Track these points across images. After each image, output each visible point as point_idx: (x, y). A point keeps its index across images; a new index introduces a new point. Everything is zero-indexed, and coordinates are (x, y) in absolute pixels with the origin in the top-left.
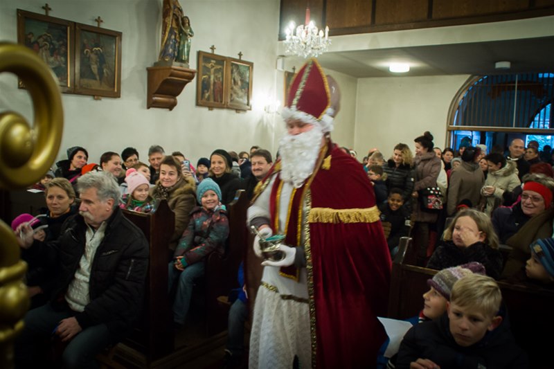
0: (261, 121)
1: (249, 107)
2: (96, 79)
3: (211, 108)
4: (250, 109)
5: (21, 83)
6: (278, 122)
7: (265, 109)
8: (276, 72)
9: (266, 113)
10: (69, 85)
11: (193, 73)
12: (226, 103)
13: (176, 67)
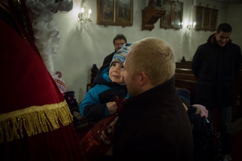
0: (186, 34)
1: (181, 27)
3: (166, 28)
4: (182, 28)
5: (98, 21)
6: (193, 34)
7: (188, 27)
8: (192, 6)
9: (188, 29)
10: (115, 21)
11: (165, 12)
12: (172, 26)
13: (159, 9)
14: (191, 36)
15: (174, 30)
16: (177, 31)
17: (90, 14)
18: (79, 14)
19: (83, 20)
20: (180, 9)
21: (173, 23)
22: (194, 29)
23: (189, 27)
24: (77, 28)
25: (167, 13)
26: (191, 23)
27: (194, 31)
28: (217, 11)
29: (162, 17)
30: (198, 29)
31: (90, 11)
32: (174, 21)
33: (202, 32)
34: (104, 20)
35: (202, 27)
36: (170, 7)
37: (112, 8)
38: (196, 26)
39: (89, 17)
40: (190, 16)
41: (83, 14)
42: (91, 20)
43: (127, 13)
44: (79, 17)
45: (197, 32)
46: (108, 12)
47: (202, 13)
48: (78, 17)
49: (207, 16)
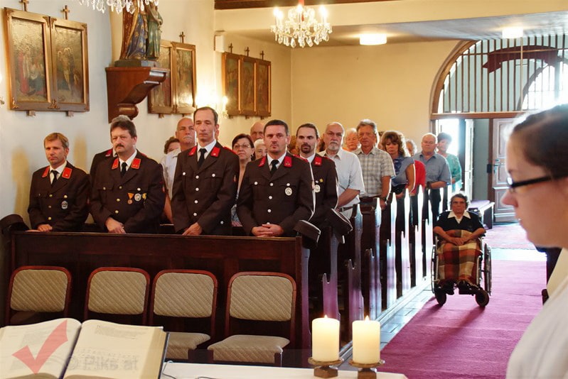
2: (68, 89)
5: (14, 103)
8: (214, 54)
10: (49, 100)
12: (175, 107)
27: (224, 118)
28: (268, 64)
30: (231, 113)
32: (179, 95)
33: (239, 121)
34: (25, 99)
35: (239, 108)
36: (166, 58)
37: (42, 67)
46: (33, 78)
47: (236, 71)
49: (248, 78)
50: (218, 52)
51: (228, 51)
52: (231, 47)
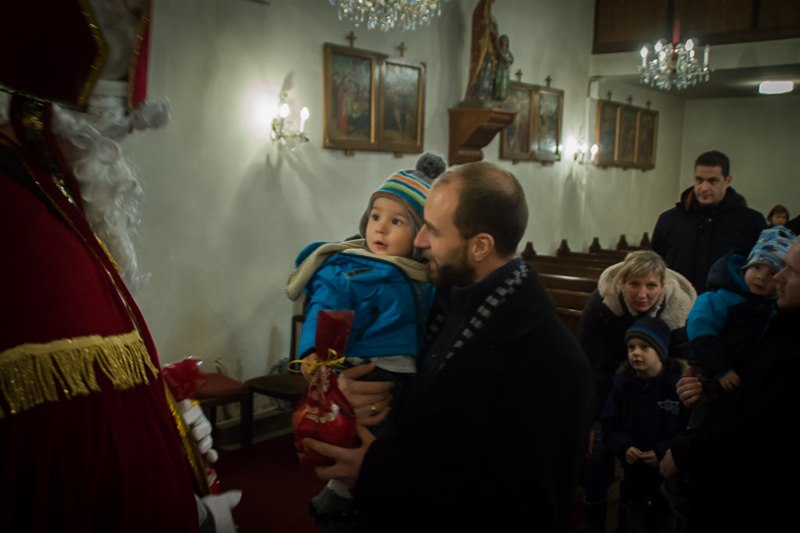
0: (570, 176)
1: (557, 157)
2: (398, 130)
3: (515, 161)
5: (327, 141)
6: (590, 176)
7: (575, 158)
8: (588, 101)
9: (577, 163)
10: (373, 140)
11: (512, 116)
12: (533, 153)
13: (496, 109)
14: (584, 181)
15: (539, 165)
16: (546, 169)
17: (307, 122)
18: (275, 120)
19: (285, 137)
20: (553, 107)
21: (535, 147)
22: (593, 163)
23: (579, 158)
24: (268, 158)
25: (518, 118)
26: (584, 148)
27: (593, 168)
28: (654, 114)
29: (505, 131)
30: (604, 162)
31: (305, 114)
32: (539, 141)
33: (614, 172)
34: (343, 137)
35: (616, 158)
36: (526, 102)
37: (367, 105)
38: (600, 155)
39: (302, 130)
40: (582, 127)
41: (285, 122)
42: (308, 137)
43: (408, 117)
44: (274, 129)
45: (601, 173)
46: (355, 116)
47: (615, 119)
48: (270, 128)
49: (628, 128)
50: (592, 99)
51: (605, 98)
52: (609, 94)
